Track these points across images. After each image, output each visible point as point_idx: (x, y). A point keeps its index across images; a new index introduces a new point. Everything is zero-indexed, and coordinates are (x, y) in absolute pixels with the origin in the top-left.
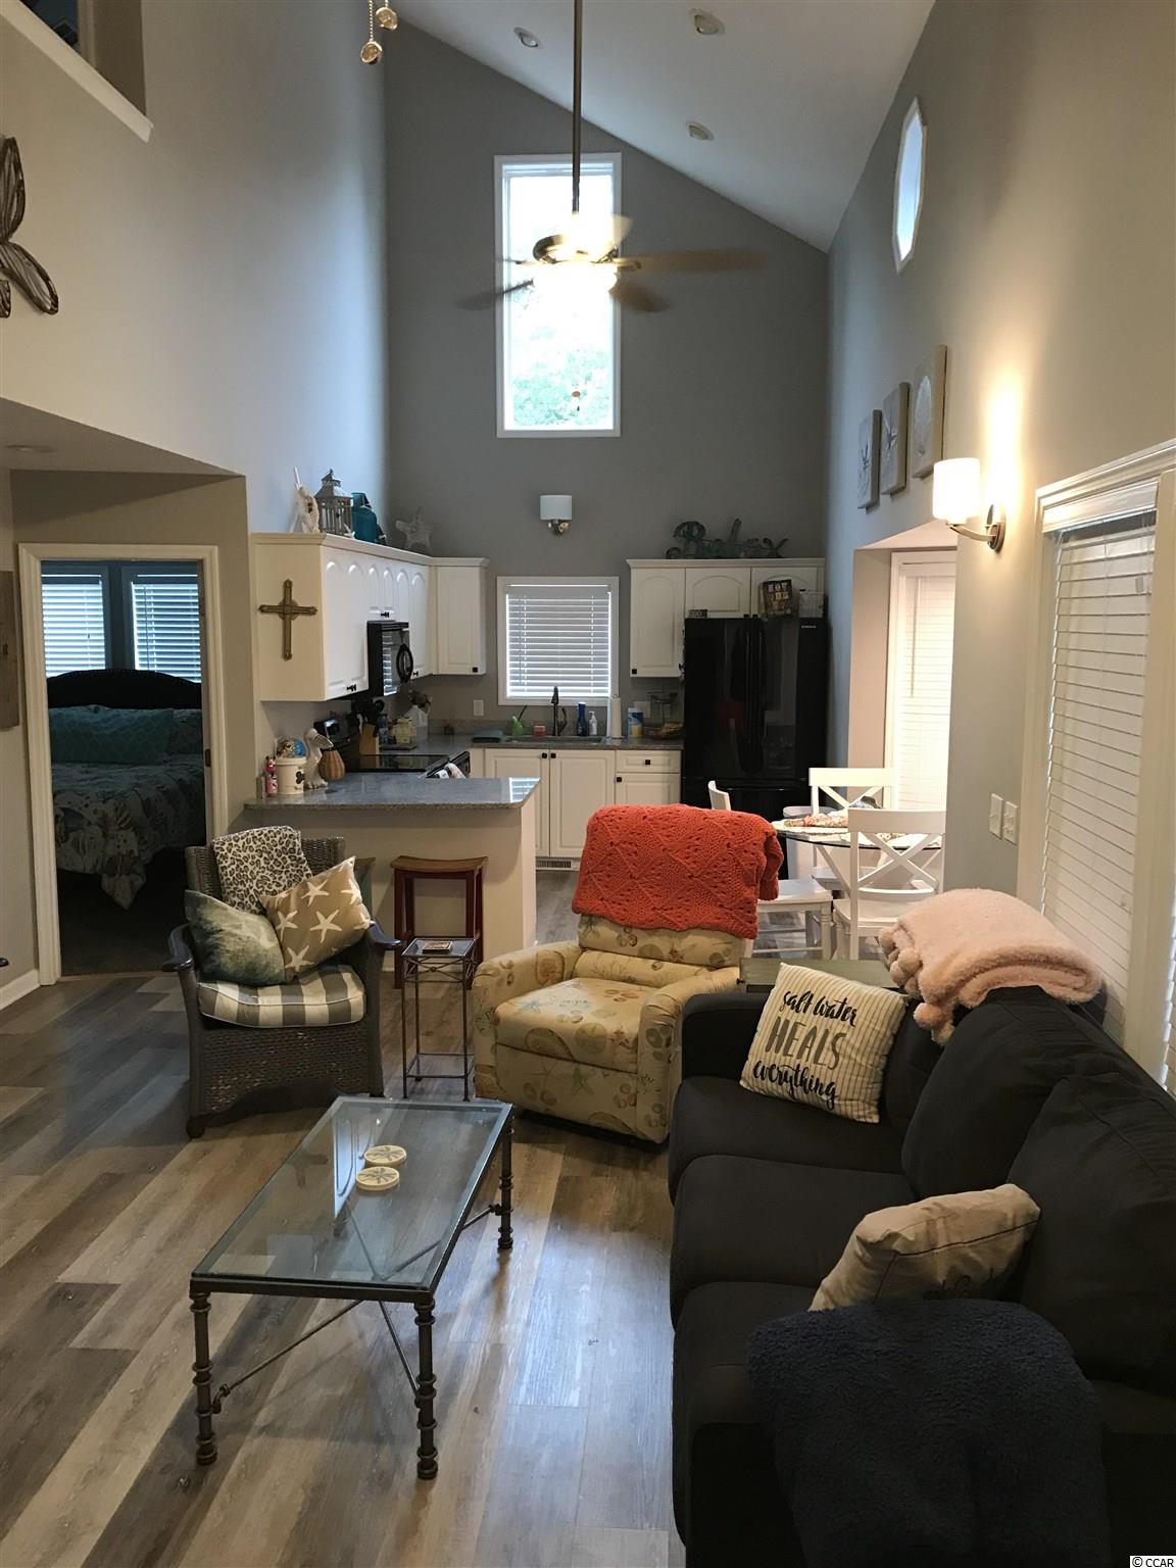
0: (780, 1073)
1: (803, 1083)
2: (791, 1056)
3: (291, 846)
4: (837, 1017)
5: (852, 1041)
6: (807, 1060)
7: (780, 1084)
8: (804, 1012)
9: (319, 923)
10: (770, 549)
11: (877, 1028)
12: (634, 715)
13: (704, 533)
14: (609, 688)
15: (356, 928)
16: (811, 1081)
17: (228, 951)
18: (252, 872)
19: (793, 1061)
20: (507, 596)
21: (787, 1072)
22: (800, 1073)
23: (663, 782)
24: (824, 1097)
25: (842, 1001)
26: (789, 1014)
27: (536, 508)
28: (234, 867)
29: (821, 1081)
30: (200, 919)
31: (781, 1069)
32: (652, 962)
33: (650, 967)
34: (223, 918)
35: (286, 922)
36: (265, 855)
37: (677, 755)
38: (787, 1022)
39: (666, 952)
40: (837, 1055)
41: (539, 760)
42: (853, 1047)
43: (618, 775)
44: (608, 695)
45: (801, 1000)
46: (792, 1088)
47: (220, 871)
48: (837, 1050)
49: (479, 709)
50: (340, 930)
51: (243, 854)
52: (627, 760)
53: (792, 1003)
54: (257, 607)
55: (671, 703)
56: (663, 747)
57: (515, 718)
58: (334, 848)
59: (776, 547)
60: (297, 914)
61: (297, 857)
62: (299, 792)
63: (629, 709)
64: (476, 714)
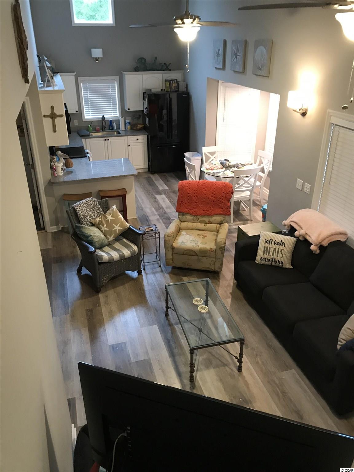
0: (268, 260)
1: (275, 261)
2: (271, 255)
3: (96, 204)
4: (280, 245)
5: (285, 251)
6: (275, 256)
7: (268, 262)
8: (271, 244)
9: (115, 228)
11: (291, 247)
12: (128, 122)
13: (146, 61)
14: (118, 113)
15: (126, 227)
16: (277, 261)
17: (96, 241)
18: (87, 214)
19: (271, 257)
20: (82, 84)
21: (270, 259)
22: (274, 259)
23: (142, 145)
24: (280, 264)
25: (281, 241)
26: (267, 245)
27: (90, 53)
28: (82, 213)
29: (279, 261)
30: (83, 233)
31: (268, 259)
32: (204, 224)
33: (203, 226)
34: (89, 231)
35: (104, 228)
36: (89, 208)
37: (146, 137)
38: (267, 247)
39: (207, 221)
40: (282, 254)
41: (103, 142)
42: (286, 252)
43: (129, 144)
44: (118, 115)
45: (270, 241)
46: (271, 263)
47: (78, 215)
48: (282, 253)
49: (76, 123)
50: (122, 229)
51: (83, 209)
52: (131, 139)
53: (267, 242)
54: (43, 115)
55: (139, 118)
56: (141, 134)
57: (89, 126)
58: (107, 202)
59: (168, 66)
60: (107, 225)
61: (98, 207)
62: (62, 174)
63: (126, 121)
64: (75, 125)
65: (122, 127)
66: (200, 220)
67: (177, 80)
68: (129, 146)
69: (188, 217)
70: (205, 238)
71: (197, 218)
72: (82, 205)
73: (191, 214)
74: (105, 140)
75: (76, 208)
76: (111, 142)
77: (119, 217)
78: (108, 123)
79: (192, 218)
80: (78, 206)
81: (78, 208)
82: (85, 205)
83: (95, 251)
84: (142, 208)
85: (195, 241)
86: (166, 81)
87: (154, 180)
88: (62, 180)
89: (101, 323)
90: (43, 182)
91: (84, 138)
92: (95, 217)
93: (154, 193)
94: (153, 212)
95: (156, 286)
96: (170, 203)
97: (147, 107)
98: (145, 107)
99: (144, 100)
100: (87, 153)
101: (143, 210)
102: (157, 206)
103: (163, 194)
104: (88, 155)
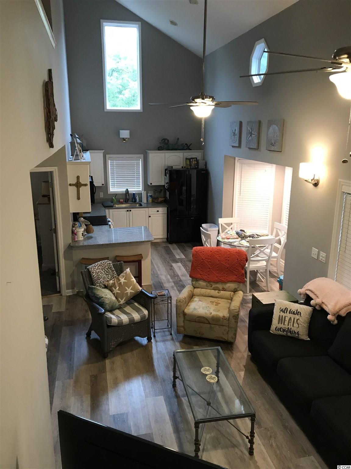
0: (283, 330)
1: (290, 332)
2: (286, 325)
3: (110, 266)
4: (296, 314)
5: (301, 320)
6: (291, 326)
7: (283, 332)
8: (287, 313)
9: (127, 290)
10: (186, 147)
11: (307, 317)
12: (150, 196)
13: (169, 142)
15: (138, 291)
16: (293, 332)
17: (107, 304)
18: (101, 276)
19: (287, 327)
20: (109, 161)
21: (285, 329)
22: (289, 330)
23: (162, 216)
24: (296, 335)
25: (296, 310)
26: (282, 314)
27: (118, 134)
28: (96, 275)
29: (295, 331)
30: (95, 294)
31: (283, 329)
32: (218, 291)
33: (217, 293)
34: (101, 293)
35: (117, 290)
36: (103, 270)
37: (166, 208)
38: (282, 316)
39: (221, 288)
40: (298, 324)
41: (126, 212)
42: (302, 322)
43: (149, 215)
44: (141, 189)
45: (285, 310)
46: (287, 333)
47: (92, 277)
48: (298, 323)
49: (102, 195)
50: (134, 292)
51: (98, 271)
52: (152, 211)
53: (282, 310)
54: (69, 184)
55: (160, 192)
56: (162, 206)
57: (114, 198)
58: (121, 265)
59: (189, 146)
60: (119, 288)
61: (113, 269)
62: (82, 239)
63: (148, 194)
64: (101, 197)
65: (144, 200)
66: (213, 286)
67: (196, 158)
68: (150, 217)
69: (202, 283)
70: (218, 305)
71: (210, 285)
72: (96, 267)
73: (204, 280)
74: (128, 211)
75: (91, 270)
76: (132, 212)
77: (131, 280)
78: (131, 197)
79: (206, 284)
80: (93, 268)
81: (93, 269)
82: (99, 267)
83: (104, 313)
84: (157, 274)
85: (208, 307)
86: (186, 159)
87: (171, 249)
88: (81, 244)
89: (105, 391)
90: (63, 246)
91: (108, 209)
92: (109, 279)
93: (171, 262)
94: (168, 280)
95: (165, 355)
96: (186, 271)
97: (168, 182)
98: (166, 182)
99: (165, 176)
100: (109, 221)
101: (158, 277)
102: (173, 274)
103: (180, 262)
104: (110, 223)
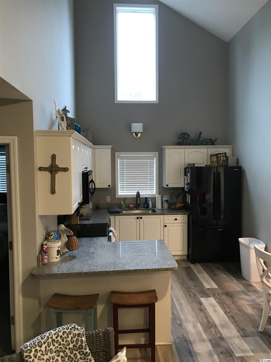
10: (211, 142)
12: (166, 201)
13: (189, 137)
14: (155, 191)
20: (119, 159)
23: (181, 226)
27: (130, 128)
37: (186, 217)
41: (135, 220)
43: (165, 224)
44: (155, 193)
49: (108, 199)
52: (168, 218)
55: (178, 196)
56: (181, 213)
57: (122, 203)
59: (214, 142)
62: (58, 259)
63: (163, 199)
64: (107, 201)
65: (159, 205)
67: (226, 153)
68: (166, 226)
74: (138, 218)
76: (144, 220)
78: (143, 201)
86: (211, 156)
87: (196, 273)
88: (55, 270)
90: (21, 272)
91: (114, 215)
97: (189, 182)
98: (186, 182)
99: (185, 175)
100: (111, 231)
101: (181, 326)
102: (205, 321)
104: (111, 234)
